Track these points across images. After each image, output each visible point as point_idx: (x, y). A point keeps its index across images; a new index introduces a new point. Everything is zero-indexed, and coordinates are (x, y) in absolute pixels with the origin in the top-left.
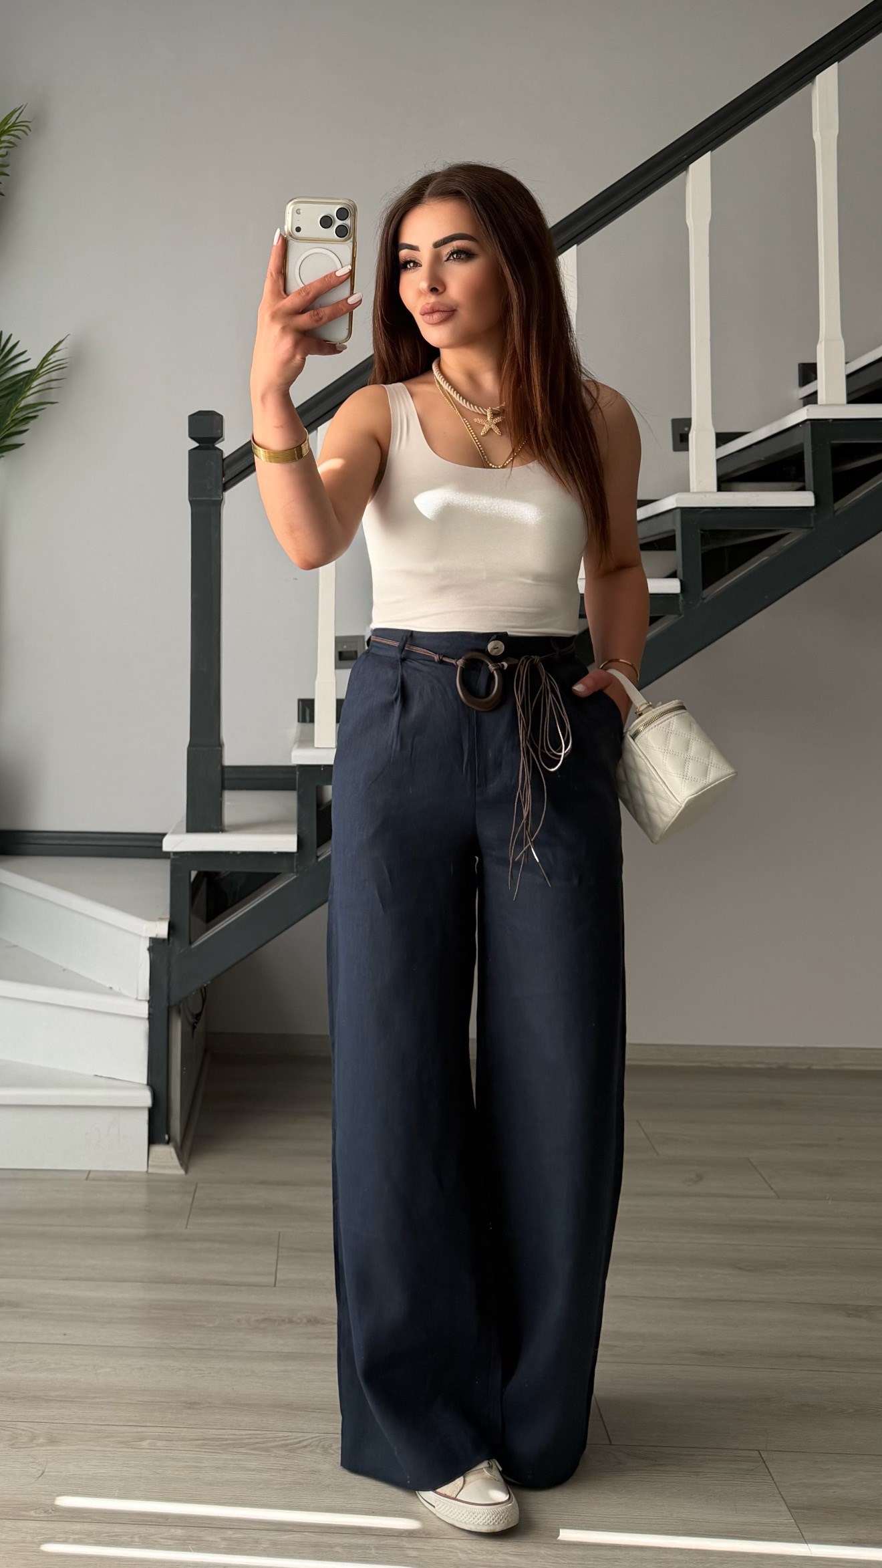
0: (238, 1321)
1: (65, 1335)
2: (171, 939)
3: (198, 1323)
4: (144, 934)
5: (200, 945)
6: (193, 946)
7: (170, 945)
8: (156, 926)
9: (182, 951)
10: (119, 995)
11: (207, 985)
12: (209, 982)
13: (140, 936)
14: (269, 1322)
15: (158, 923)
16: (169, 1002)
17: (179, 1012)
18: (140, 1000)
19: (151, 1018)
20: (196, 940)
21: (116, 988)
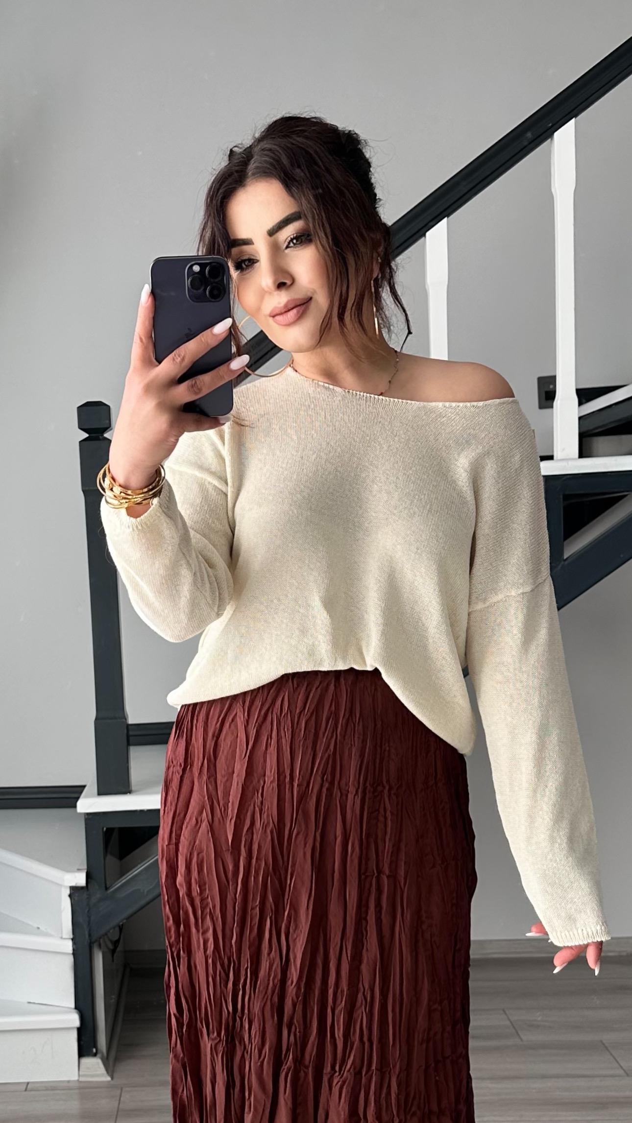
2: (89, 886)
4: (65, 884)
6: (108, 891)
7: (91, 888)
8: (78, 873)
9: (99, 895)
10: (46, 934)
11: (124, 922)
13: (61, 886)
16: (90, 939)
17: (100, 946)
18: (65, 939)
19: (75, 953)
20: (111, 886)
21: (42, 928)
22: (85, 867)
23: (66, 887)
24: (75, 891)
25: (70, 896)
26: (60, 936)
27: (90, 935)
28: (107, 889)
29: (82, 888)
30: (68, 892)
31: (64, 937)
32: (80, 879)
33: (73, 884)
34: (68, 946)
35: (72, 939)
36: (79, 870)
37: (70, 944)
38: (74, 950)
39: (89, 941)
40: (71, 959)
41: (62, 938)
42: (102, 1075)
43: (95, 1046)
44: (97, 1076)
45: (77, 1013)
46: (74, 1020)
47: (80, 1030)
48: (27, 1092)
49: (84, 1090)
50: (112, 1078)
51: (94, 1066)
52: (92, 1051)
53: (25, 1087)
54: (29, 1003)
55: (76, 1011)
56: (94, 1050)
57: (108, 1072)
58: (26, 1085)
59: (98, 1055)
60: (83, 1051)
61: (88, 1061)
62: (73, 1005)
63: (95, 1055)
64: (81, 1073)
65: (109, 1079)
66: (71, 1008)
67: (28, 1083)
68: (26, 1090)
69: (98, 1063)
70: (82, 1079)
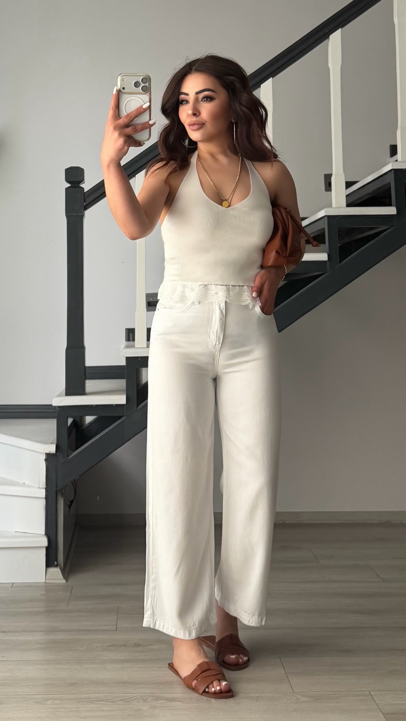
0: (97, 647)
2: (57, 454)
3: (75, 649)
5: (74, 456)
7: (57, 457)
8: (49, 447)
9: (63, 460)
10: (30, 486)
11: (78, 479)
12: (78, 477)
13: (40, 452)
14: (113, 647)
16: (57, 490)
17: (62, 495)
18: (41, 488)
19: (47, 498)
20: (71, 454)
21: (27, 483)
22: (55, 441)
23: (43, 453)
24: (49, 457)
25: (46, 460)
26: (38, 487)
27: (56, 486)
28: (68, 456)
29: (53, 454)
30: (44, 457)
31: (40, 487)
32: (52, 449)
33: (48, 452)
34: (43, 493)
35: (45, 489)
36: (51, 443)
37: (44, 491)
38: (46, 495)
39: (56, 490)
40: (44, 502)
41: (39, 488)
42: (60, 579)
43: (56, 560)
44: (58, 579)
45: (47, 537)
46: (44, 542)
47: (48, 549)
48: (12, 588)
49: (48, 588)
50: (67, 581)
51: (56, 572)
52: (55, 564)
53: (11, 585)
54: (16, 532)
55: (46, 536)
56: (56, 563)
57: (64, 578)
58: (12, 584)
59: (58, 567)
60: (49, 564)
61: (52, 570)
62: (44, 533)
63: (56, 566)
64: (47, 577)
65: (64, 581)
66: (42, 534)
67: (13, 583)
68: (12, 587)
69: (58, 571)
70: (47, 581)
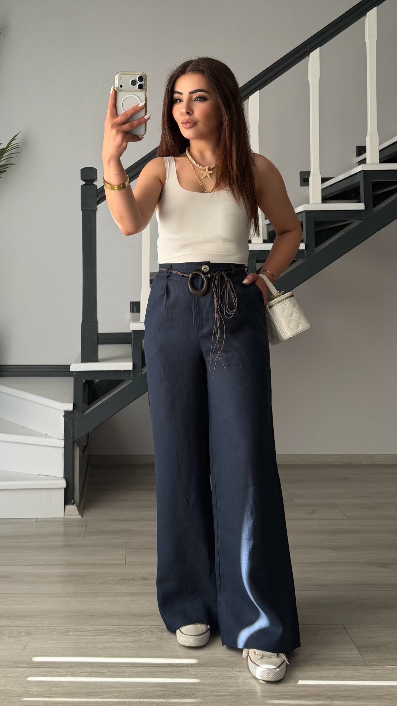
0: (110, 580)
1: (31, 589)
2: (74, 411)
3: (91, 582)
4: (62, 410)
5: (88, 413)
6: (84, 414)
7: (74, 414)
8: (67, 405)
9: (79, 416)
10: (50, 437)
11: (91, 432)
12: (92, 430)
13: (60, 410)
14: (124, 580)
15: (68, 404)
17: (78, 444)
18: (60, 439)
19: (65, 447)
20: (85, 411)
21: (49, 434)
22: (73, 401)
24: (67, 414)
27: (73, 438)
29: (71, 412)
30: (63, 414)
32: (70, 407)
33: (66, 409)
34: (62, 443)
35: (64, 440)
36: (69, 402)
39: (73, 441)
40: (62, 450)
44: (74, 515)
45: (65, 480)
46: (63, 484)
47: (66, 490)
49: (66, 523)
51: (73, 510)
53: (35, 520)
54: (39, 475)
56: (73, 501)
57: (80, 514)
59: (75, 505)
60: (67, 502)
61: (70, 507)
64: (65, 514)
65: (80, 517)
66: (61, 477)
67: (37, 518)
68: (37, 522)
69: (75, 508)
70: (66, 517)
